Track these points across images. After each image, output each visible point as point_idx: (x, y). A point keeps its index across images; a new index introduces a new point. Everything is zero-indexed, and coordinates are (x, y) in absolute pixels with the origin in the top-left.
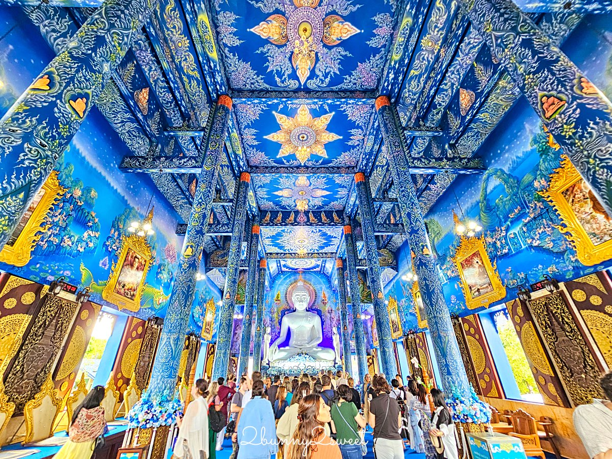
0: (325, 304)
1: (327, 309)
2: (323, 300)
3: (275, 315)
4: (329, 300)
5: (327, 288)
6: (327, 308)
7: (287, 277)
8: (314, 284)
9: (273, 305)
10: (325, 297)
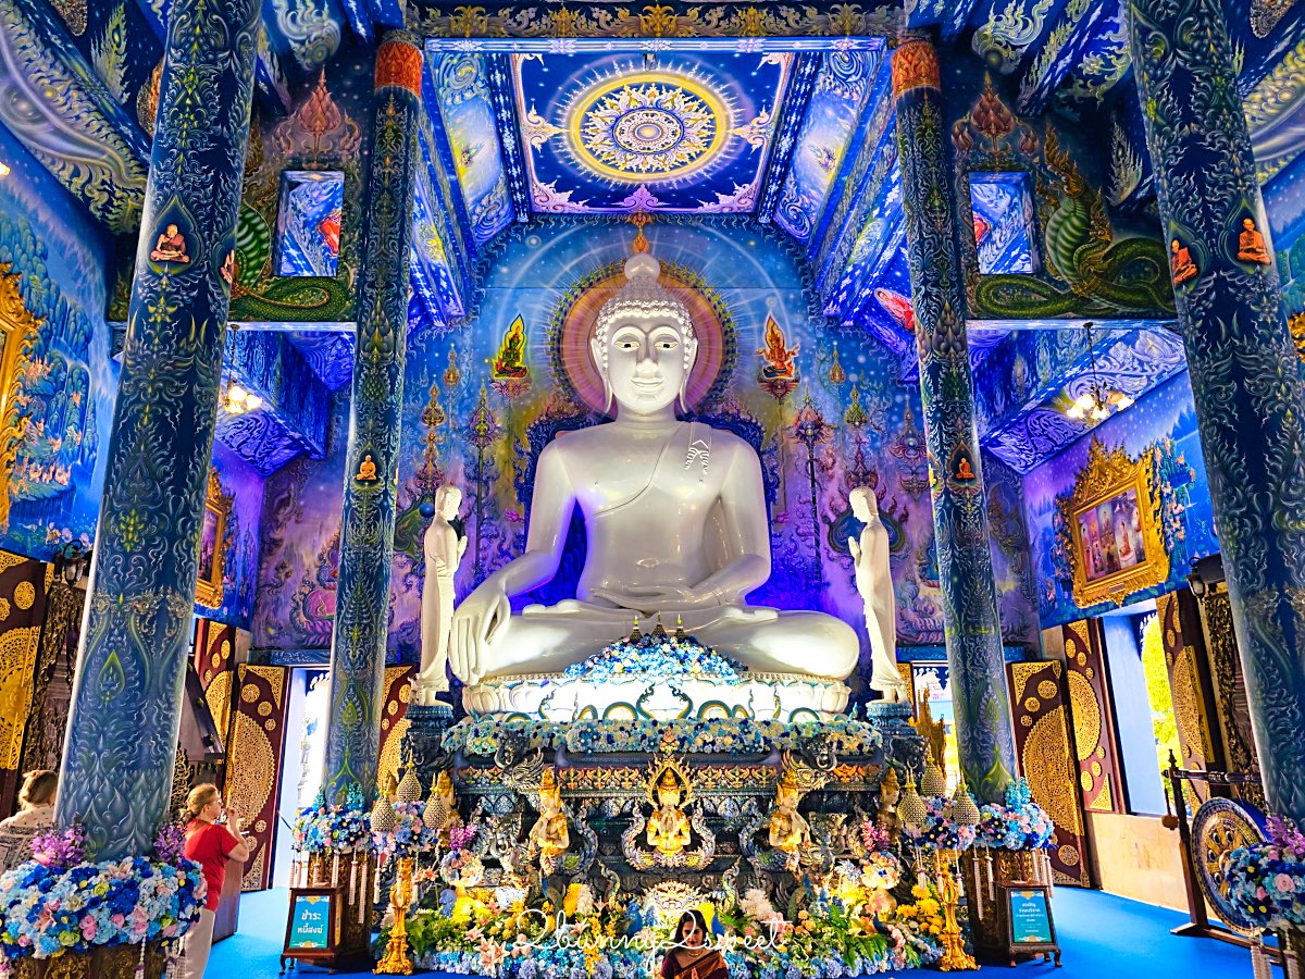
0: (777, 388)
1: (790, 417)
2: (771, 372)
3: (498, 450)
4: (806, 369)
5: (793, 307)
6: (793, 411)
7: (563, 245)
8: (721, 283)
9: (483, 393)
10: (779, 352)
